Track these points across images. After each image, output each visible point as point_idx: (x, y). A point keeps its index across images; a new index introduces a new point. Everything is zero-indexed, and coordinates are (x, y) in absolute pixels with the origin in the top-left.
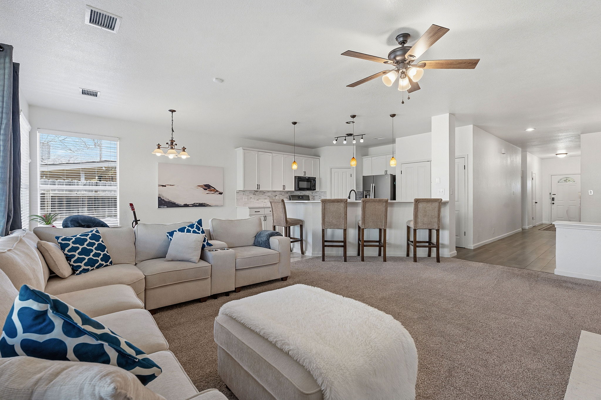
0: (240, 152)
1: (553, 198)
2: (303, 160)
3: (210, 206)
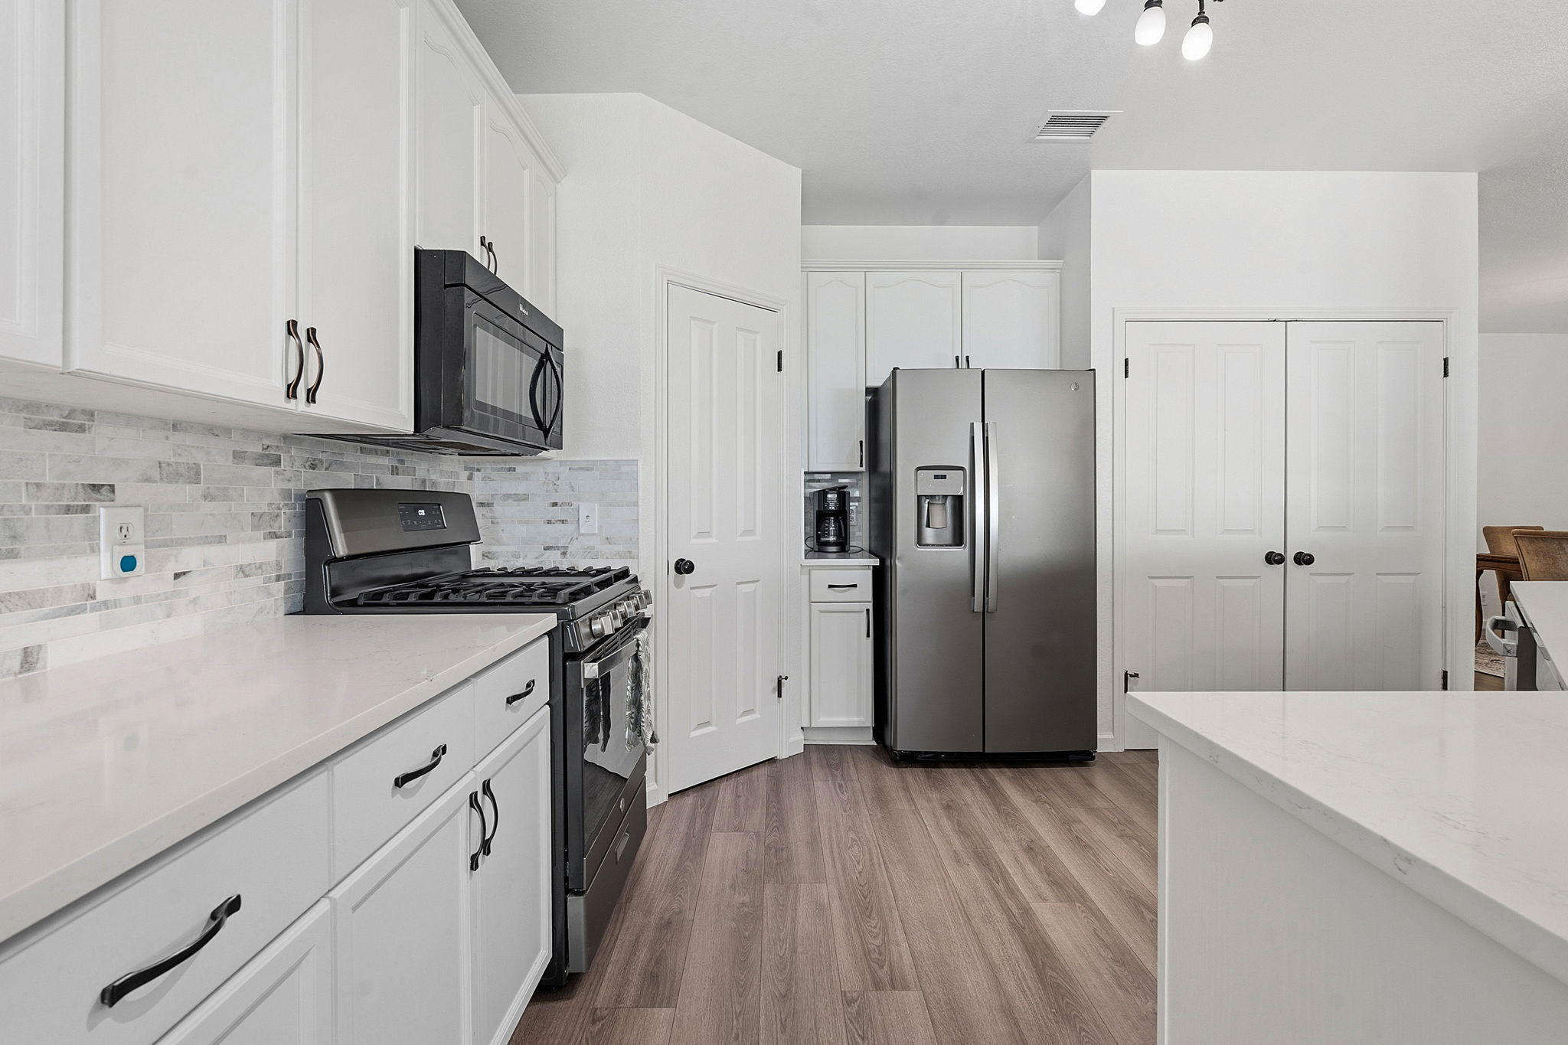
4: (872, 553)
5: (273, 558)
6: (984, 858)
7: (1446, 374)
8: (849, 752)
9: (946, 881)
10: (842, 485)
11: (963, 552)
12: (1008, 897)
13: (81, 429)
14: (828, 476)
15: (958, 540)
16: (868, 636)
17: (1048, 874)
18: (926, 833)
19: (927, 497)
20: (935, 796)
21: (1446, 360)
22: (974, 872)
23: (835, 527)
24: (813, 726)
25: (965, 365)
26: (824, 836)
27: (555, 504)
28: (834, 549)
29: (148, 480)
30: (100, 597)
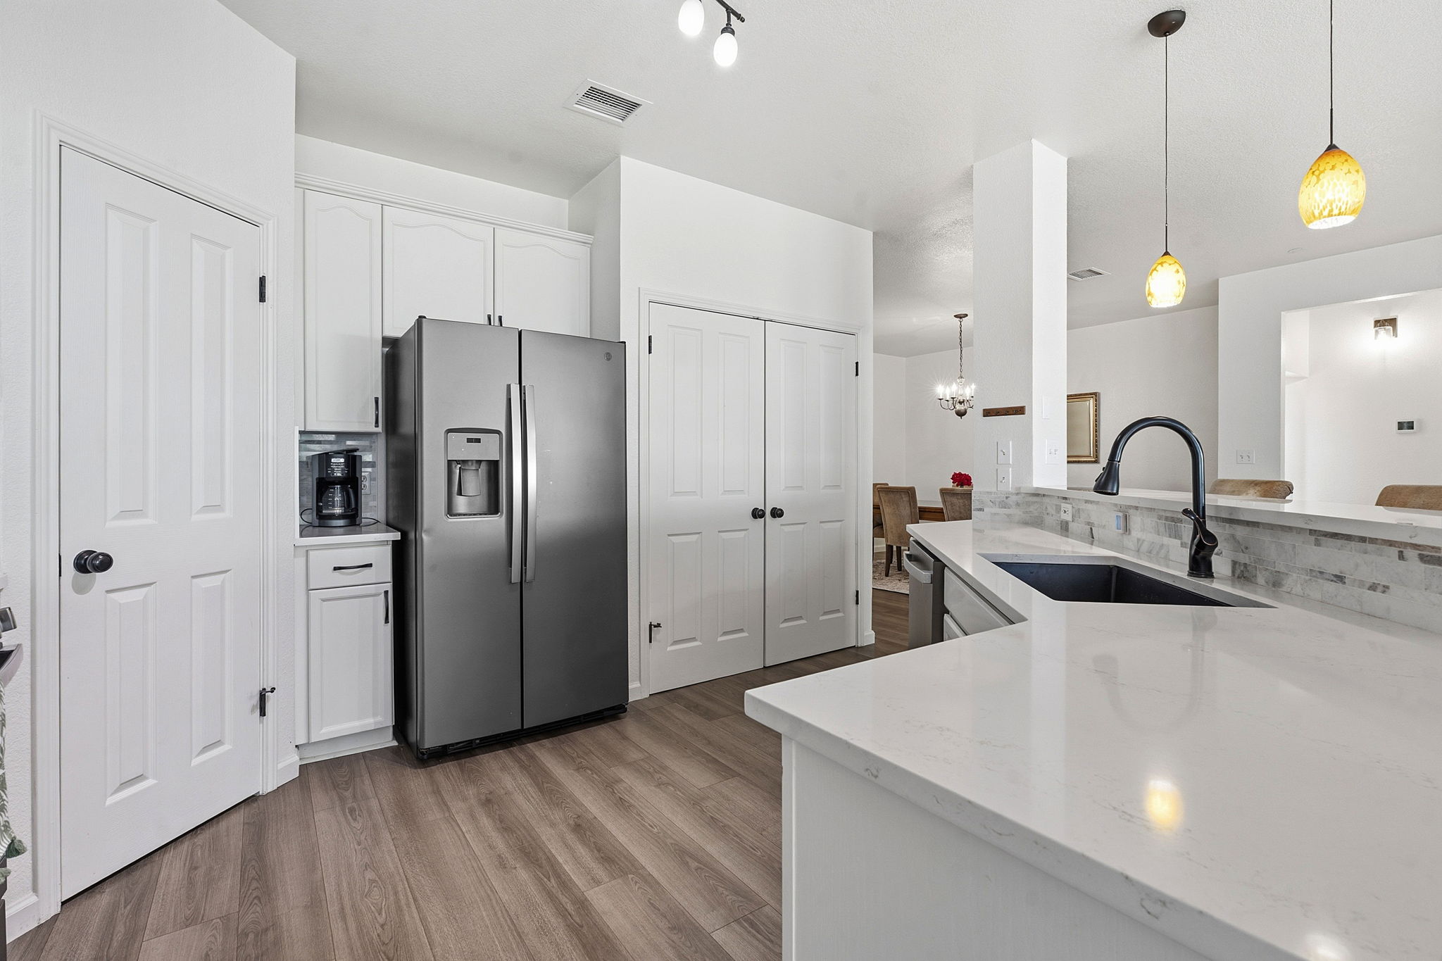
4: (390, 525)
6: (532, 854)
7: (857, 375)
8: (362, 761)
9: (492, 897)
10: (350, 448)
11: (499, 521)
12: (563, 894)
14: (332, 437)
15: (493, 508)
16: (387, 621)
17: (599, 851)
18: (464, 842)
19: (458, 462)
20: (471, 791)
21: (857, 363)
22: (523, 874)
23: (343, 496)
24: (313, 740)
25: (497, 323)
26: (330, 888)
28: (341, 522)
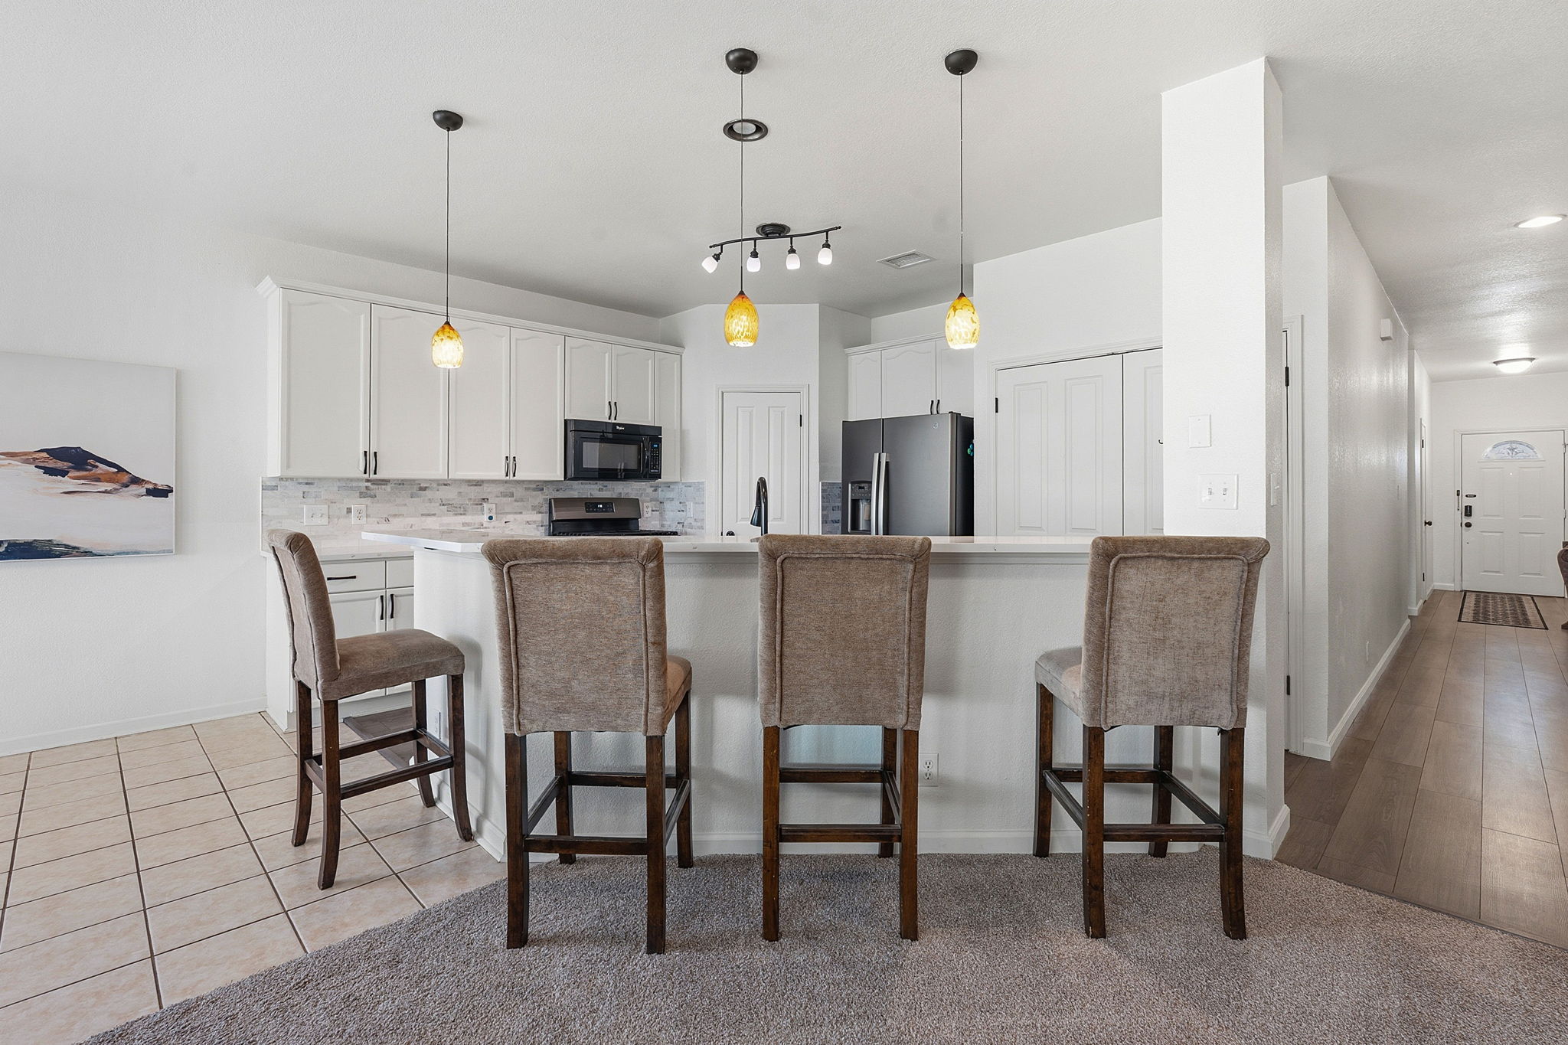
0: (270, 293)
1: (1466, 507)
2: (607, 355)
3: (87, 553)
5: (540, 519)
13: (480, 485)
27: (680, 503)
29: (497, 497)
30: (484, 526)
